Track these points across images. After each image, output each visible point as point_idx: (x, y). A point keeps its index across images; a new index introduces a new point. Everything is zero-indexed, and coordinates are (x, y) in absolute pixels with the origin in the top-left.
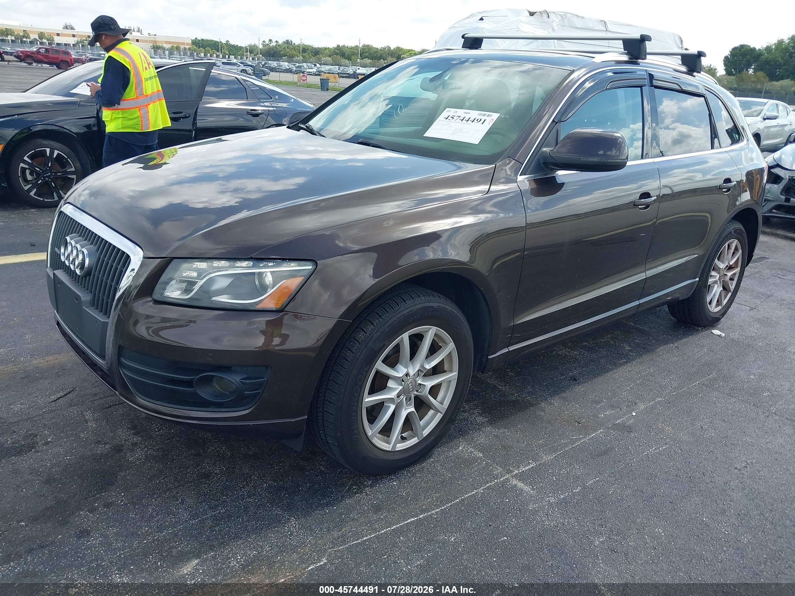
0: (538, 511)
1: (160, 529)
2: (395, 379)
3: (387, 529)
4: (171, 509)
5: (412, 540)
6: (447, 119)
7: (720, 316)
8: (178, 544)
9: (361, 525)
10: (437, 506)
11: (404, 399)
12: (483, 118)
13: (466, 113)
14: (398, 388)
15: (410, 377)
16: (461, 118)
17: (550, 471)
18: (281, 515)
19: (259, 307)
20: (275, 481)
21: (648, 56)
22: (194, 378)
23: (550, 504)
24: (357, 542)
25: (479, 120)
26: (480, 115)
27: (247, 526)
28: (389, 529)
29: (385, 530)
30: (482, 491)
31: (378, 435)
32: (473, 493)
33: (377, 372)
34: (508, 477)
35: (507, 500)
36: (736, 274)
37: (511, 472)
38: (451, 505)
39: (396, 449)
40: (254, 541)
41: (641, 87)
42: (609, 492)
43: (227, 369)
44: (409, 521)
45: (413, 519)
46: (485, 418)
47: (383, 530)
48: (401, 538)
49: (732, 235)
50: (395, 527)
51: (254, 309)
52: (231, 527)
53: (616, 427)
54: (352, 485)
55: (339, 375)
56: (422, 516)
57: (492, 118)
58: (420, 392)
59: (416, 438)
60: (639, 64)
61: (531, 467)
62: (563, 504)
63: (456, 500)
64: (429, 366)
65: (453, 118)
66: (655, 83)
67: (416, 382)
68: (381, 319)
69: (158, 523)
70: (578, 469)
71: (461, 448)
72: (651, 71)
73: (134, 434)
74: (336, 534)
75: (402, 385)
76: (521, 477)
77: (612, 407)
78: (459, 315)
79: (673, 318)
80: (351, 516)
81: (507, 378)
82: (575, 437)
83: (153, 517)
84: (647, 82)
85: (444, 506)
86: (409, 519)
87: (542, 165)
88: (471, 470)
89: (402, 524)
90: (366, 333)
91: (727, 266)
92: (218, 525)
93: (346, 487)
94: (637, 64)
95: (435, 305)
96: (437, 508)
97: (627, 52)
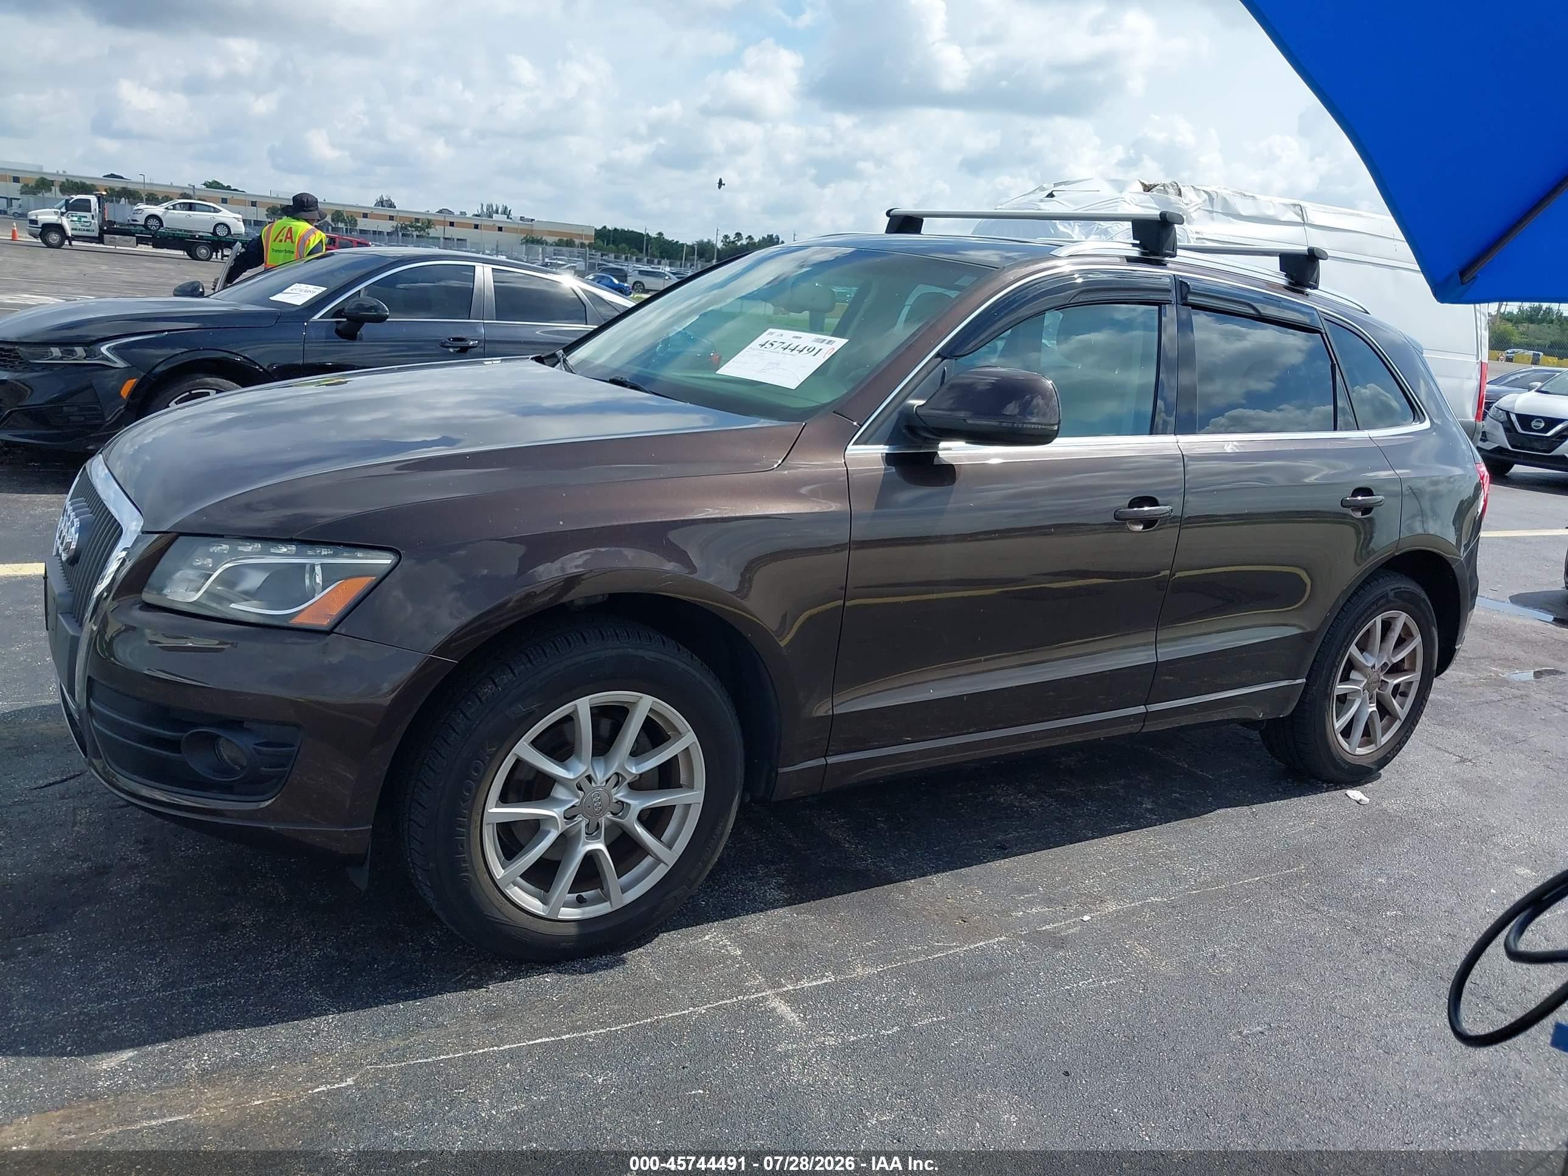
0: (792, 1057)
1: (100, 999)
2: (564, 782)
3: (491, 1049)
4: (134, 971)
5: (526, 1072)
6: (762, 346)
7: (1372, 763)
8: (116, 1025)
9: (450, 1035)
10: (603, 1024)
11: (583, 824)
12: (818, 346)
13: (796, 337)
14: (572, 801)
15: (596, 784)
16: (785, 346)
17: (855, 994)
18: (317, 1001)
19: (296, 622)
20: (338, 949)
21: (1179, 252)
22: (182, 737)
23: (822, 1048)
24: (425, 1060)
25: (810, 350)
26: (817, 340)
27: (248, 1011)
28: (496, 1048)
29: (486, 1050)
30: (703, 1011)
31: (519, 879)
32: (684, 1012)
33: (519, 762)
34: (768, 993)
35: (743, 1031)
36: (1411, 683)
37: (779, 987)
38: (632, 1027)
39: (559, 917)
40: (246, 1036)
41: (1159, 304)
42: (950, 1043)
43: (234, 724)
44: (539, 1041)
45: (547, 1040)
46: (786, 893)
47: (484, 1049)
48: (508, 1065)
49: (1388, 601)
50: (507, 1047)
51: (285, 624)
52: (220, 1009)
53: (1036, 937)
54: (471, 973)
55: (439, 757)
56: (568, 1036)
57: (833, 346)
58: (620, 817)
59: (608, 904)
60: (1165, 265)
61: (823, 982)
62: (847, 1051)
63: (647, 1018)
64: (636, 769)
65: (772, 345)
66: (1191, 299)
67: (610, 796)
68: (529, 665)
69: (102, 988)
70: (913, 997)
71: (707, 938)
72: (1181, 277)
73: (140, 851)
74: (393, 1044)
75: (578, 797)
76: (792, 999)
77: (1049, 901)
78: (704, 681)
79: (1277, 762)
80: (440, 1019)
81: (870, 832)
82: (942, 944)
83: (99, 978)
84: (1172, 296)
85: (616, 1025)
86: (541, 1038)
87: (904, 431)
88: (705, 974)
89: (524, 1044)
90: (497, 686)
91: (1385, 664)
92: (199, 1004)
93: (457, 975)
94: (1161, 264)
95: (649, 655)
96: (603, 1028)
97: (1138, 242)
